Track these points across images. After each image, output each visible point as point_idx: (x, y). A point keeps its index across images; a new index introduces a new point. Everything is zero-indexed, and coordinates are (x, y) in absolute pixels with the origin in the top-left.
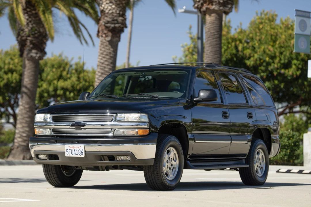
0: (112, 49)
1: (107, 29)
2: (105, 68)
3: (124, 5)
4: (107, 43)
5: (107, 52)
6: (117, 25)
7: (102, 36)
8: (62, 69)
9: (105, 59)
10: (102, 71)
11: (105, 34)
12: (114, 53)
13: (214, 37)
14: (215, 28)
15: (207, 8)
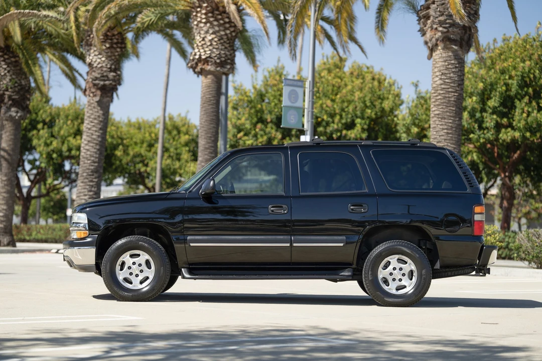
0: (101, 112)
1: (96, 87)
2: (92, 134)
3: (117, 57)
4: (96, 104)
5: (96, 116)
6: (107, 82)
7: (89, 96)
8: (79, 121)
9: (93, 124)
10: (90, 139)
11: (93, 93)
12: (103, 117)
13: (210, 103)
14: (211, 92)
15: (202, 69)
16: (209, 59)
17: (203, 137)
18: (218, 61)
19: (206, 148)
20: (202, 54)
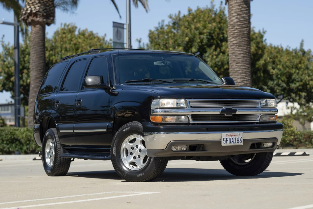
13: (39, 45)
14: (39, 37)
15: (32, 20)
16: (38, 13)
17: (34, 70)
18: (45, 14)
19: (37, 78)
20: (33, 9)
